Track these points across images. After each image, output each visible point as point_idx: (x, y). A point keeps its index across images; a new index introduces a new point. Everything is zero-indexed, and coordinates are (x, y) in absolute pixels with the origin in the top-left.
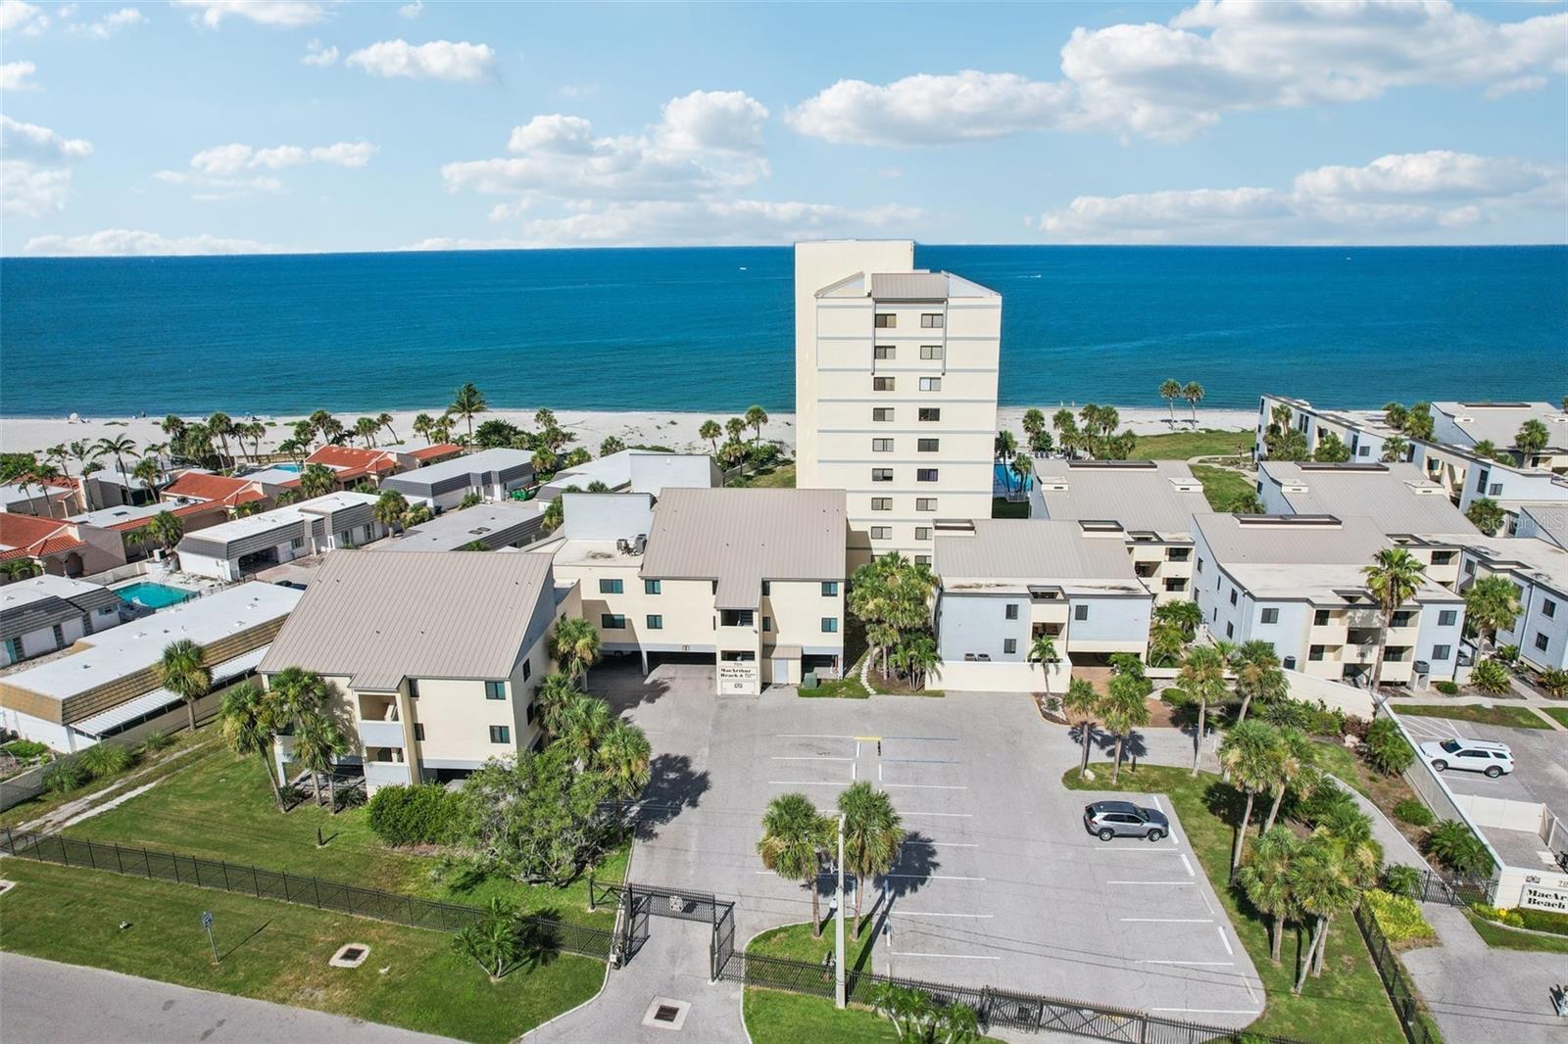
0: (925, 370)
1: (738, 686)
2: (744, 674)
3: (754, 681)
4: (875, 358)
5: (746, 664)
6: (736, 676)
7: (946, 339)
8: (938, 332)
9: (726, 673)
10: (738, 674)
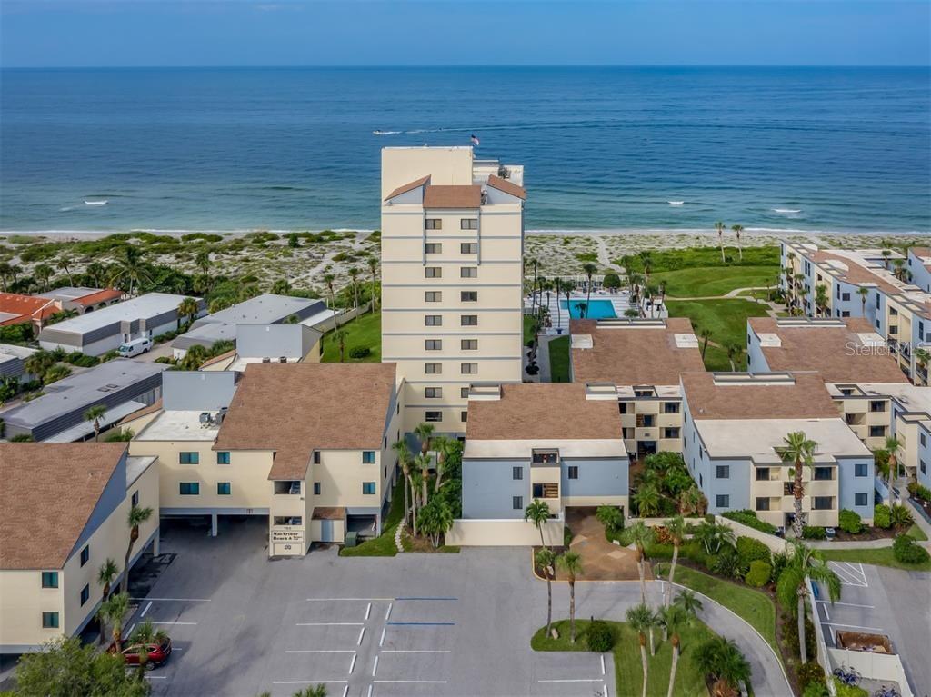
0: (464, 262)
1: (288, 547)
2: (292, 537)
3: (300, 543)
4: (426, 252)
5: (294, 528)
6: (286, 539)
7: (480, 237)
8: (474, 233)
9: (277, 537)
10: (288, 537)
